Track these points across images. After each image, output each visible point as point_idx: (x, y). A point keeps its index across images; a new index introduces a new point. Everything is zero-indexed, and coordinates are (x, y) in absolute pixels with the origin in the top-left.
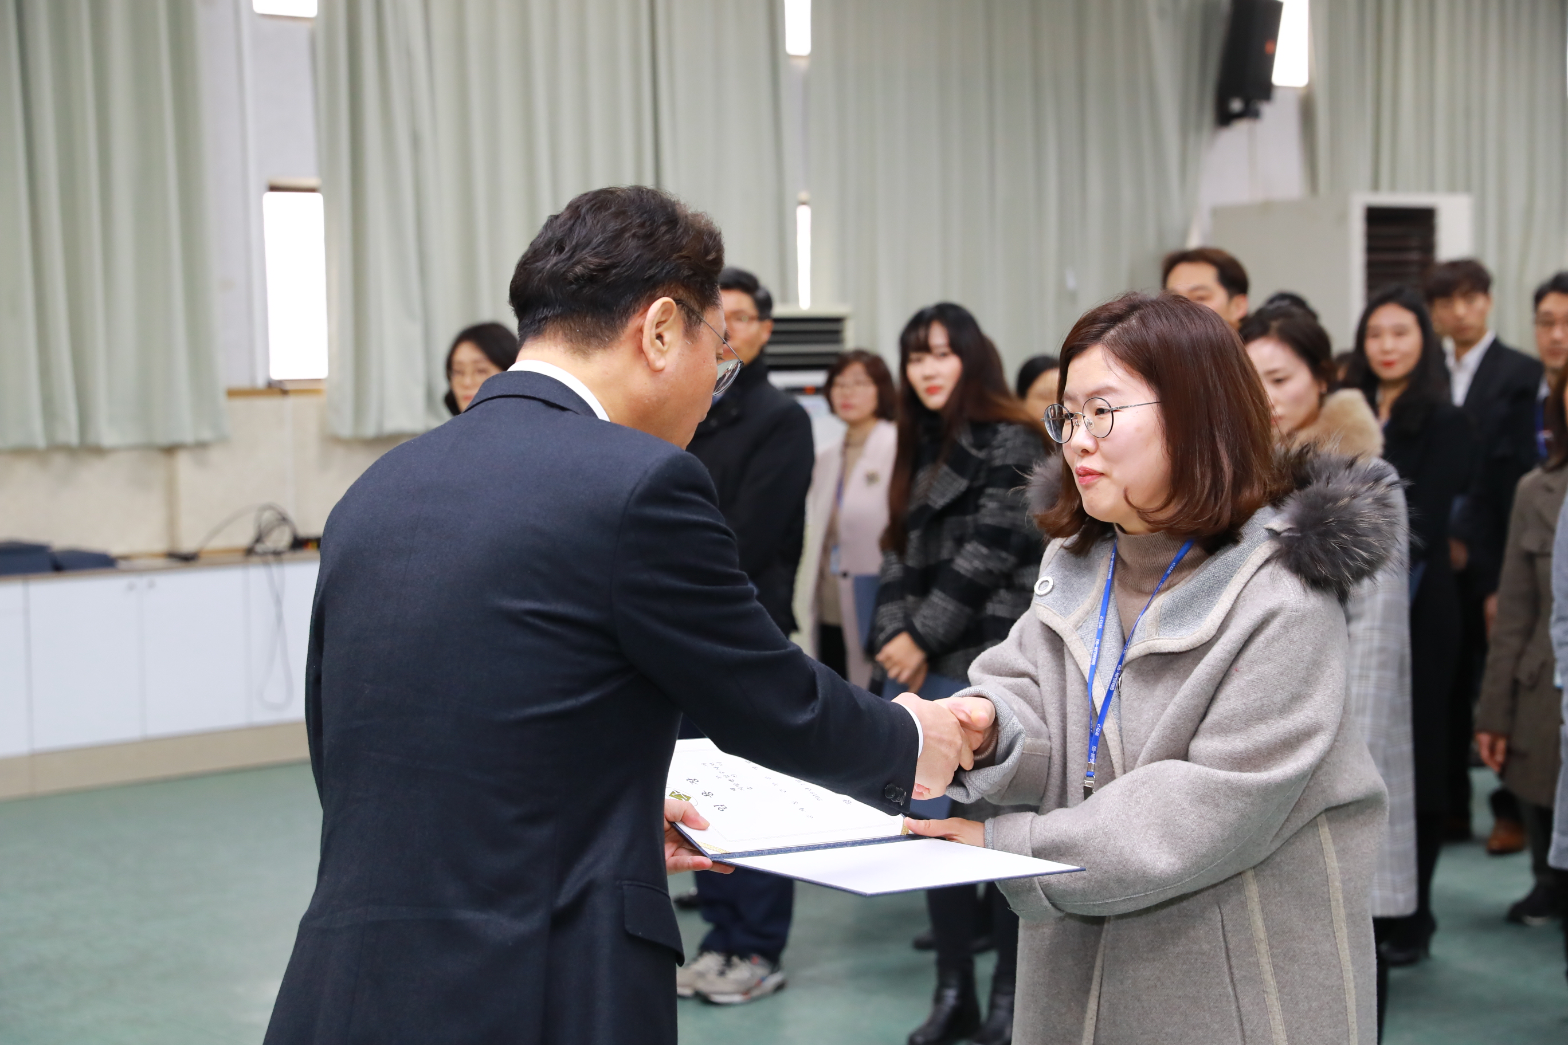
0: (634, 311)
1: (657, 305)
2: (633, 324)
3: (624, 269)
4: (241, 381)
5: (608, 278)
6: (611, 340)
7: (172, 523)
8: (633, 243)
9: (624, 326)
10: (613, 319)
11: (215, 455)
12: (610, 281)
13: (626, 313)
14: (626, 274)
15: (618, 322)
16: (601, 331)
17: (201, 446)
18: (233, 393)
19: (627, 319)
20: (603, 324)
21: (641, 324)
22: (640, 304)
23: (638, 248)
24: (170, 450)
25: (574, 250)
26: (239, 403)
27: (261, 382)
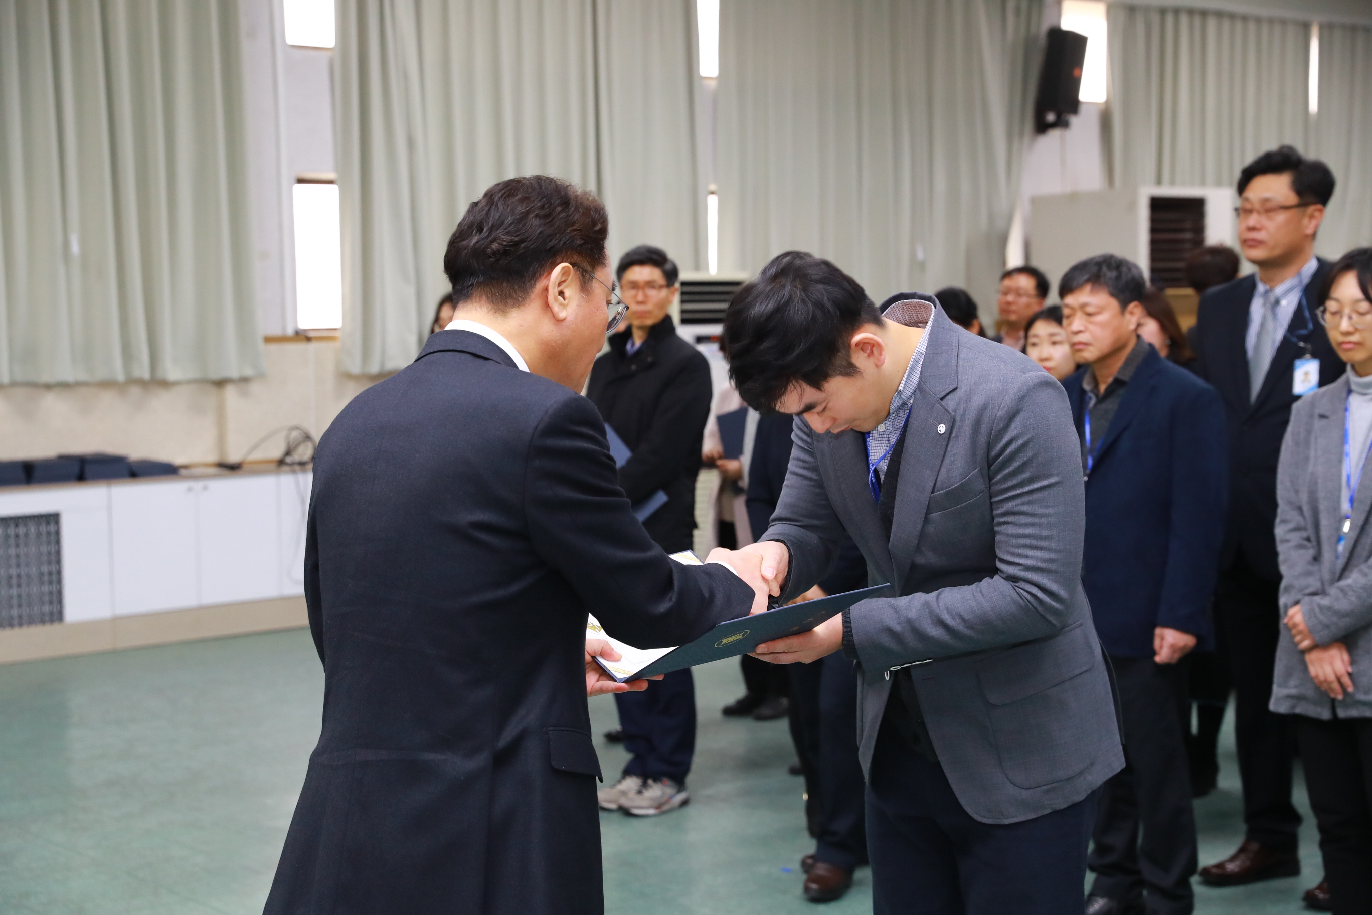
0: (540, 275)
1: (558, 270)
2: (540, 286)
3: (530, 243)
4: (276, 331)
5: (518, 252)
6: (524, 299)
7: (221, 440)
8: (536, 222)
9: (532, 287)
10: (524, 282)
11: (255, 388)
12: (520, 254)
13: (534, 277)
14: (532, 247)
15: (528, 285)
16: (516, 293)
17: (245, 380)
18: (269, 340)
19: (535, 282)
20: (516, 287)
21: (546, 285)
22: (544, 269)
23: (540, 226)
24: (220, 383)
25: (491, 230)
26: (274, 347)
27: (290, 331)
